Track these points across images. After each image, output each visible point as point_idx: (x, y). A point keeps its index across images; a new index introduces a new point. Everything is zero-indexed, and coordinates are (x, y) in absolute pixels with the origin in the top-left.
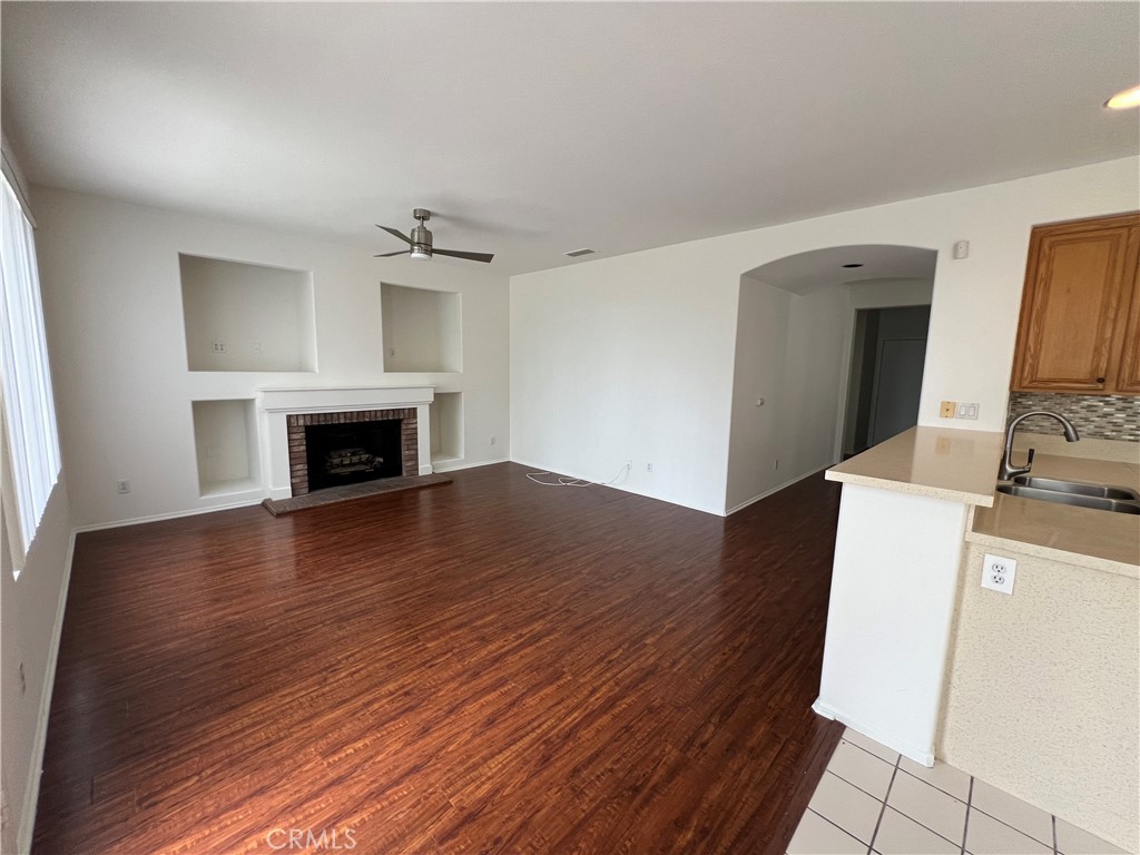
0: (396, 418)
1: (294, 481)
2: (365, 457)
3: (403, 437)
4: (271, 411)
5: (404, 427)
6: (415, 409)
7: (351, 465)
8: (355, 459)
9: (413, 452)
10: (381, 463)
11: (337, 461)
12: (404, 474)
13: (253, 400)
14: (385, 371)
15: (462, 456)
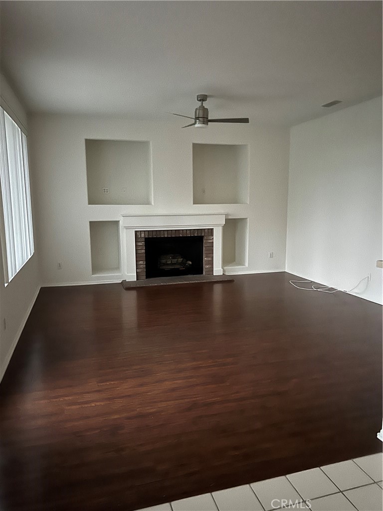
0: (200, 235)
1: (138, 271)
2: (180, 260)
3: (204, 248)
4: (127, 228)
5: (204, 241)
6: (212, 229)
7: (172, 264)
8: (175, 261)
9: (210, 259)
10: (190, 265)
11: (164, 261)
12: (204, 274)
13: (119, 221)
14: (194, 203)
15: (247, 264)
